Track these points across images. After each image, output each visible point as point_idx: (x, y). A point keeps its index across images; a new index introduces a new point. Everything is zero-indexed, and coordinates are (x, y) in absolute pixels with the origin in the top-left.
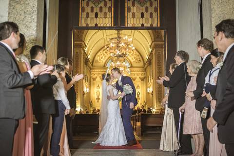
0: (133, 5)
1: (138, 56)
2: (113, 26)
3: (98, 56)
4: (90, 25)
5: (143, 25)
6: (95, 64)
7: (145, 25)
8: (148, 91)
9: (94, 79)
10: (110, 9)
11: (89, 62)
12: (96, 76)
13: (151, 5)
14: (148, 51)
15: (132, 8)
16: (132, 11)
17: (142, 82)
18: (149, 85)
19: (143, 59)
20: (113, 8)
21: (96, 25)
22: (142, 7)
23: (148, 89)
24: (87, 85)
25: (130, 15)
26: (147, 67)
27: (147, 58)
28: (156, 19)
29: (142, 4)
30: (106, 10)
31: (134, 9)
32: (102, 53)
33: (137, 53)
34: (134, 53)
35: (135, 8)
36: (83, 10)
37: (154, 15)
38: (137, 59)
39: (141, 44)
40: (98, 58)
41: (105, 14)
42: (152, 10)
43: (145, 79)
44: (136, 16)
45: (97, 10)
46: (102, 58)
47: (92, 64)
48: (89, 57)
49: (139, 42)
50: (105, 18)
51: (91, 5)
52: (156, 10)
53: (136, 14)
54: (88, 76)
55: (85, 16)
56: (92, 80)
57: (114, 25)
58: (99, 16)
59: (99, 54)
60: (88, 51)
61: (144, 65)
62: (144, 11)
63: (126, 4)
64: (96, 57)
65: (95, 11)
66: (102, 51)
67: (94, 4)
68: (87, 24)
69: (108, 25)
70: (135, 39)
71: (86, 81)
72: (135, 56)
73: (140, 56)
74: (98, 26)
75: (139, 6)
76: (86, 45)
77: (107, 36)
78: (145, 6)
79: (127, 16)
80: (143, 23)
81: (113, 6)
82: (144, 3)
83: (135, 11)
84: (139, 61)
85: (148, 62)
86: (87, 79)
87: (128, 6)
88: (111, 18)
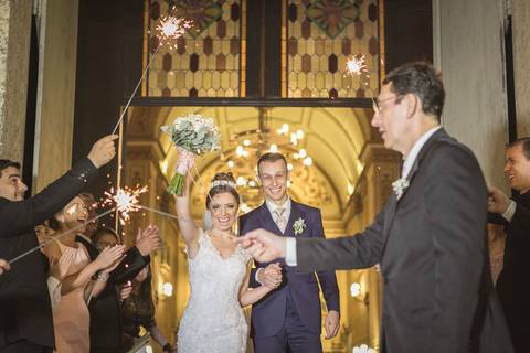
0: (306, 34)
1: (323, 184)
2: (243, 95)
4: (175, 94)
5: (333, 92)
7: (342, 94)
8: (355, 293)
10: (235, 43)
13: (359, 34)
14: (354, 169)
15: (301, 41)
16: (301, 51)
18: (355, 275)
19: (338, 195)
20: (244, 42)
21: (193, 92)
22: (333, 38)
23: (355, 287)
24: (168, 275)
25: (296, 62)
26: (349, 219)
28: (377, 75)
29: (333, 31)
30: (223, 46)
31: (308, 46)
33: (321, 178)
34: (312, 177)
35: (311, 41)
37: (370, 62)
38: (319, 195)
39: (332, 149)
40: (201, 191)
41: (221, 59)
42: (361, 47)
44: (314, 67)
45: (195, 46)
49: (323, 141)
50: (221, 70)
52: (374, 48)
53: (315, 60)
54: (170, 244)
55: (160, 66)
57: (247, 93)
58: (202, 65)
61: (342, 211)
62: (338, 51)
63: (284, 29)
64: (196, 187)
65: (189, 51)
68: (166, 91)
69: (229, 94)
70: (314, 134)
71: (162, 262)
72: (315, 186)
73: (328, 186)
74: (200, 95)
75: (323, 36)
76: (166, 150)
77: (230, 125)
78: (342, 35)
79: (287, 68)
80: (336, 86)
81: (244, 36)
82: (338, 28)
83: (311, 51)
84: (327, 199)
85: (353, 204)
86: (165, 255)
87: (290, 36)
88: (240, 70)
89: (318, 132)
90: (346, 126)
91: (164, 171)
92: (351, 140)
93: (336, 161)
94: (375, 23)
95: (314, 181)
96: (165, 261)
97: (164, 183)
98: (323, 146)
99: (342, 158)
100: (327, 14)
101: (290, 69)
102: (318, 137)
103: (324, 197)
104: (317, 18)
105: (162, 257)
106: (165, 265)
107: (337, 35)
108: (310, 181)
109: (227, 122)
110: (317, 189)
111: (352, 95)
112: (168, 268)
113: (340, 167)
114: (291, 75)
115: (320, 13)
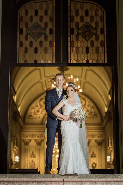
0: (77, 39)
1: (93, 107)
2: (54, 62)
3: (33, 108)
4: (29, 62)
5: (87, 61)
6: (27, 120)
7: (90, 62)
8: (108, 160)
9: (27, 144)
10: (51, 43)
11: (20, 116)
12: (29, 138)
13: (97, 39)
14: (107, 98)
15: (76, 42)
16: (76, 46)
17: (100, 147)
18: (109, 152)
19: (100, 113)
20: (54, 43)
21: (36, 61)
22: (87, 41)
23: (109, 157)
24: (17, 152)
25: (74, 49)
26: (107, 124)
27: (106, 109)
28: (103, 55)
29: (87, 38)
30: (46, 44)
31: (78, 44)
32: (38, 104)
33: (92, 104)
34: (87, 104)
35: (79, 42)
36: (21, 45)
37: (101, 50)
38: (91, 113)
39: (97, 90)
40: (33, 111)
41: (46, 49)
42: (97, 44)
43: (104, 143)
44: (81, 52)
45: (36, 44)
46: (38, 111)
47: (24, 121)
48: (19, 109)
49: (92, 86)
50: (46, 53)
51: (30, 38)
52: (102, 44)
53: (81, 49)
54: (18, 137)
55: (24, 52)
56: (23, 144)
58: (39, 51)
59: (34, 105)
60: (18, 100)
61: (102, 121)
62: (89, 45)
63: (69, 38)
64: (30, 109)
65: (34, 46)
66: (38, 101)
67: (34, 38)
68: (26, 61)
69: (49, 62)
70: (88, 82)
71: (14, 145)
72: (89, 108)
73: (95, 109)
74: (38, 62)
75: (84, 40)
76: (16, 90)
77: (46, 78)
78: (91, 40)
79: (70, 52)
80: (88, 59)
81: (54, 40)
82: (89, 37)
83: (79, 46)
84: (95, 115)
85: (107, 117)
86: (16, 142)
87: (71, 40)
88: (53, 53)
89: (89, 82)
90: (103, 78)
91: (15, 100)
92: (106, 85)
93: (99, 96)
94: (103, 35)
95: (88, 106)
96: (16, 145)
97: (15, 107)
98: (93, 89)
99: (102, 94)
100: (85, 32)
101: (72, 52)
102: (90, 84)
103: (93, 114)
104: (81, 33)
105: (14, 143)
106: (15, 147)
107: (89, 40)
108: (86, 106)
109: (45, 77)
110: (90, 110)
111: (94, 62)
112: (17, 148)
113: (101, 99)
114: (72, 55)
115: (82, 31)
